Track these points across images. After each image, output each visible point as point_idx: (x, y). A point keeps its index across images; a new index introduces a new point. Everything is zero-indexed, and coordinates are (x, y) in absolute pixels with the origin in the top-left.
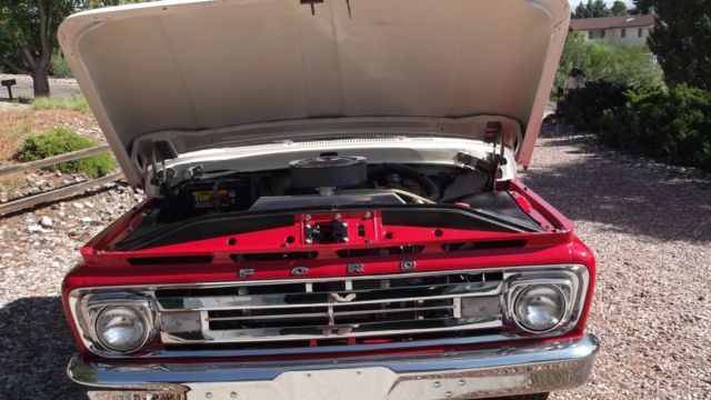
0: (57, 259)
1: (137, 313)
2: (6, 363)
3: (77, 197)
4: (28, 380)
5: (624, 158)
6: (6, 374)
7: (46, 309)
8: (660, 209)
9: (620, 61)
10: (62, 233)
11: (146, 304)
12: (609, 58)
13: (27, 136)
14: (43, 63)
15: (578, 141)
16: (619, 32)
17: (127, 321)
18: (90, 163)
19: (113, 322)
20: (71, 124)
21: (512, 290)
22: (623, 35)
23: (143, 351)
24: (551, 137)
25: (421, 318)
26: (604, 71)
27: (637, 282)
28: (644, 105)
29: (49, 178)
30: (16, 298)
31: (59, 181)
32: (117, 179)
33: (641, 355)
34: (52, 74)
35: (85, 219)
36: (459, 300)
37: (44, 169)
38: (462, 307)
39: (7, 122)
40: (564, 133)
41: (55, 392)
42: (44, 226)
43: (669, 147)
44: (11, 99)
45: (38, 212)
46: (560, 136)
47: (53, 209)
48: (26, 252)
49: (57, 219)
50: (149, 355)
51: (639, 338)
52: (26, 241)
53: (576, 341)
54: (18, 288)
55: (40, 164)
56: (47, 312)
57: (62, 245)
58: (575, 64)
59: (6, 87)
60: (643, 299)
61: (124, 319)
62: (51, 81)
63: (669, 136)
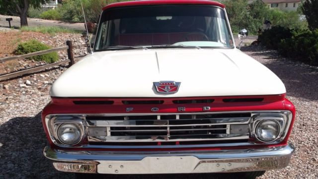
0: (33, 100)
1: (77, 126)
2: (12, 147)
3: (42, 72)
4: (22, 155)
5: (290, 62)
6: (12, 152)
7: (29, 122)
8: (308, 85)
9: (285, 18)
10: (35, 88)
11: (81, 123)
12: (281, 16)
13: (19, 43)
14: (25, 11)
15: (268, 53)
16: (285, 4)
17: (72, 130)
18: (48, 57)
19: (65, 131)
20: (38, 39)
21: (255, 122)
22: (287, 6)
23: (79, 145)
24: (256, 51)
25: (210, 133)
26: (278, 22)
27: (301, 119)
28: (300, 38)
29: (29, 63)
30: (15, 117)
31: (34, 64)
32: (59, 64)
33: (306, 153)
34: (28, 16)
35: (46, 82)
36: (229, 126)
37: (27, 58)
38: (230, 129)
39: (10, 37)
40: (262, 49)
41: (34, 161)
42: (27, 85)
43: (312, 57)
44: (10, 27)
45: (24, 78)
46: (260, 51)
47: (31, 77)
48: (19, 96)
49: (33, 82)
50: (82, 146)
51: (304, 145)
52: (19, 91)
53: (283, 147)
54: (16, 112)
55: (26, 56)
56: (29, 124)
57: (35, 93)
58: (265, 19)
59: (8, 21)
60: (305, 127)
61: (70, 129)
62: (28, 19)
63: (312, 53)
